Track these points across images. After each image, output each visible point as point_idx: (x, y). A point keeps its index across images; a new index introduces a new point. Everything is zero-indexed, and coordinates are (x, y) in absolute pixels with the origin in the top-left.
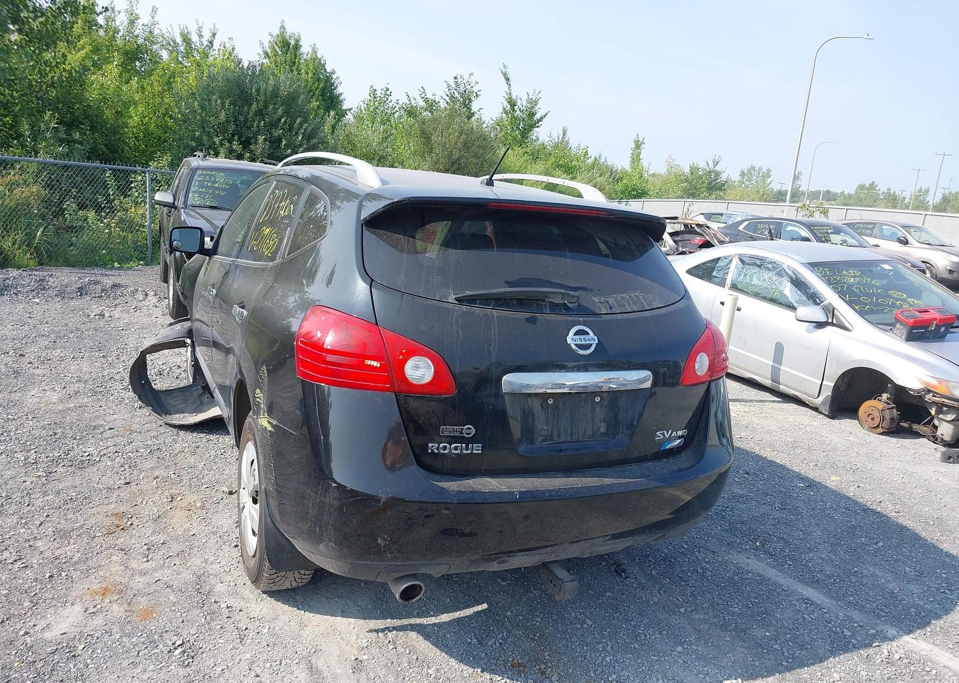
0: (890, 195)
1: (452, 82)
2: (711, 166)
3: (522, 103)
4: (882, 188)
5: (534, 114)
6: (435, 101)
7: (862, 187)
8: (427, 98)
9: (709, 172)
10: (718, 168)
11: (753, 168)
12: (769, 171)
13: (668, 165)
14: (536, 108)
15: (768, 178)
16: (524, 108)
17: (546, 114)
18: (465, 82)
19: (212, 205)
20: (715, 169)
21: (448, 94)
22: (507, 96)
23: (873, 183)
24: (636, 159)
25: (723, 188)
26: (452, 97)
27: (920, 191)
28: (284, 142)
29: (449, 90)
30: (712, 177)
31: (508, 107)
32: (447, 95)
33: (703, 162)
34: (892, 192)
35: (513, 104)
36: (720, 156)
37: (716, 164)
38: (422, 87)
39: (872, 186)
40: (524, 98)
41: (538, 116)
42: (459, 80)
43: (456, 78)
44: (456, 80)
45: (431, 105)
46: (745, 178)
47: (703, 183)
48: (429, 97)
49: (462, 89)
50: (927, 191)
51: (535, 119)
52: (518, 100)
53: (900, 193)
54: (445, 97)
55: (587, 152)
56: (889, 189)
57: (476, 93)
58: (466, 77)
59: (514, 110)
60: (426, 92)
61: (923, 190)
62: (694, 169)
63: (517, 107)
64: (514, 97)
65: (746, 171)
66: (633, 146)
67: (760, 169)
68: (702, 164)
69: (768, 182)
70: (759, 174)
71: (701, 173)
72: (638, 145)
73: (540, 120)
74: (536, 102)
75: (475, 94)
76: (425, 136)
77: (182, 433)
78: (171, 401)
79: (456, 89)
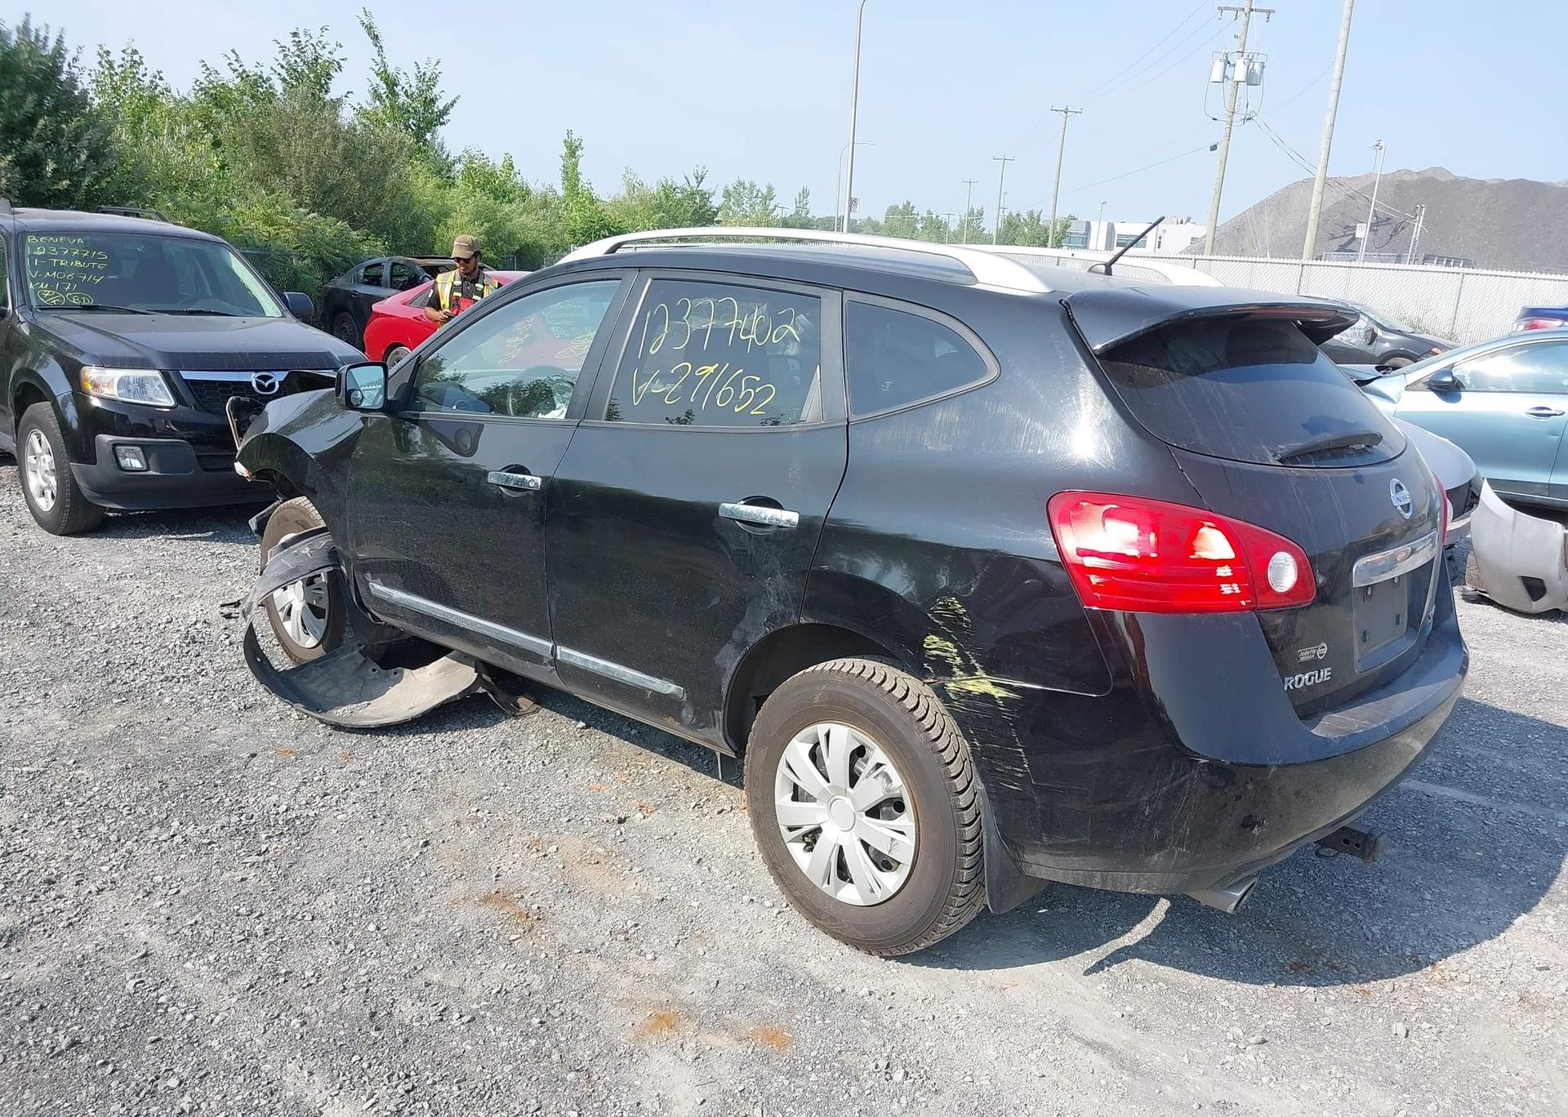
0: (932, 221)
1: (288, 41)
2: (694, 183)
3: (408, 82)
4: (921, 211)
5: (433, 101)
6: (261, 77)
7: (893, 210)
8: (244, 71)
9: (692, 194)
10: (703, 187)
11: (741, 184)
12: (770, 189)
13: (628, 184)
14: (436, 91)
15: (770, 200)
16: (414, 89)
17: (454, 101)
18: (314, 41)
19: (84, 303)
20: (700, 188)
21: (284, 63)
22: (377, 68)
23: (909, 203)
24: (571, 176)
25: (716, 219)
26: (292, 70)
27: (971, 213)
28: (51, 166)
29: (285, 56)
30: (697, 201)
31: (383, 89)
32: (282, 67)
33: (680, 177)
34: (934, 216)
35: (391, 84)
36: (704, 168)
37: (700, 179)
38: (233, 51)
39: (908, 209)
40: (412, 72)
41: (440, 105)
42: (303, 39)
43: (295, 34)
44: (297, 39)
45: (254, 85)
46: (732, 201)
47: (686, 211)
48: (247, 70)
49: (310, 56)
50: (981, 213)
51: (436, 110)
52: (401, 76)
53: (946, 217)
54: (279, 69)
55: (511, 165)
56: (929, 212)
57: (338, 63)
58: (316, 34)
59: (394, 94)
60: (241, 58)
61: (975, 212)
62: (668, 191)
63: (399, 87)
64: (391, 70)
65: (731, 188)
66: (564, 151)
67: (752, 186)
68: (680, 182)
69: (771, 207)
70: (752, 193)
71: (680, 195)
72: (573, 150)
73: (444, 112)
74: (433, 80)
75: (336, 66)
76: (264, 145)
77: (384, 739)
78: (313, 687)
79: (298, 56)
